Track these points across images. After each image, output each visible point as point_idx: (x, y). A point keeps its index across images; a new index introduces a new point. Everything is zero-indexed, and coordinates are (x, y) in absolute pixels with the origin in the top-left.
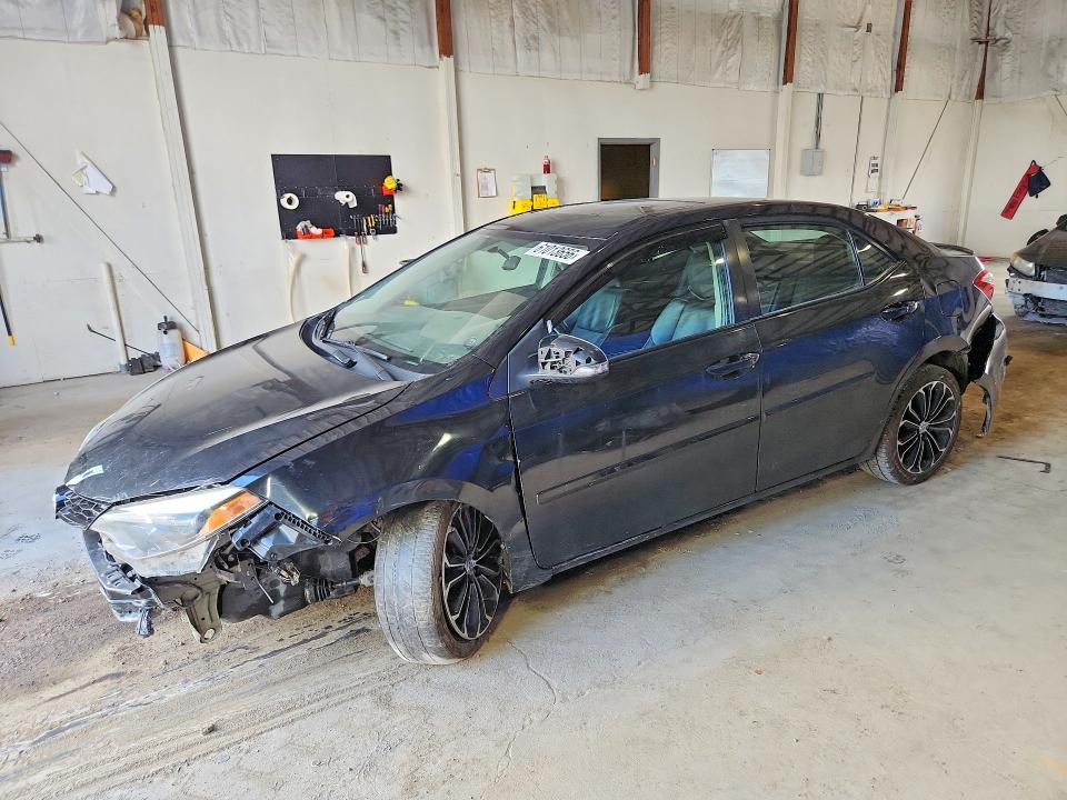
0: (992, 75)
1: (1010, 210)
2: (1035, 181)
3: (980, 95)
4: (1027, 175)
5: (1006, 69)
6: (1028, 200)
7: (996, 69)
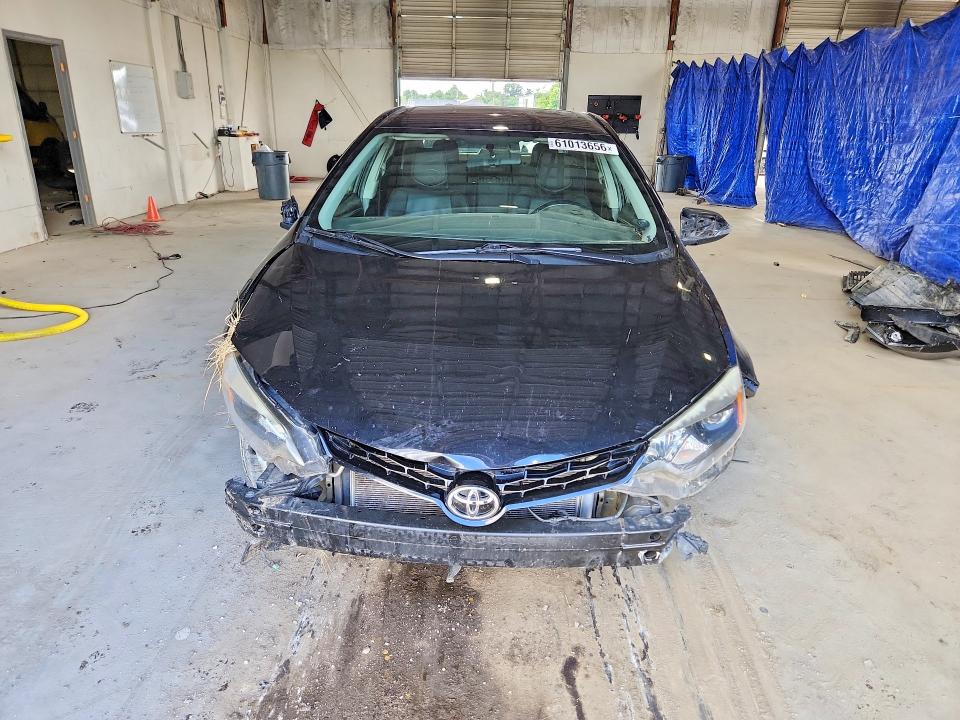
0: (271, 25)
1: (308, 139)
2: (321, 117)
3: (266, 40)
4: (315, 111)
5: (281, 21)
6: (319, 132)
7: (274, 19)
